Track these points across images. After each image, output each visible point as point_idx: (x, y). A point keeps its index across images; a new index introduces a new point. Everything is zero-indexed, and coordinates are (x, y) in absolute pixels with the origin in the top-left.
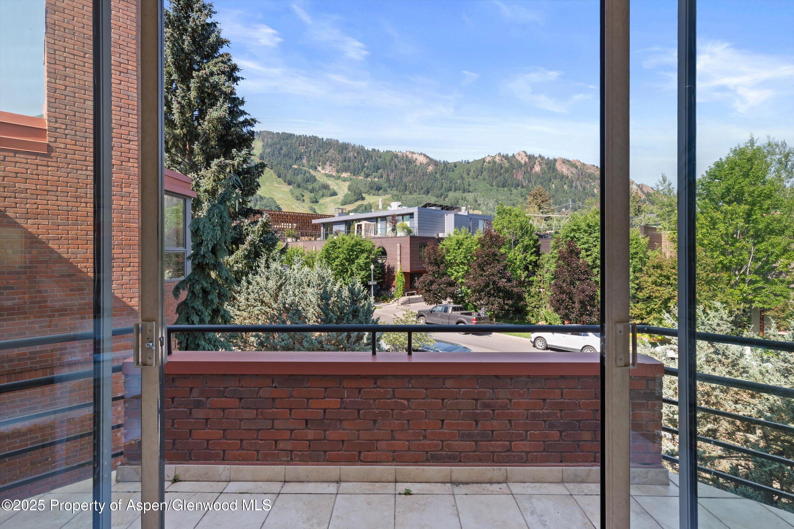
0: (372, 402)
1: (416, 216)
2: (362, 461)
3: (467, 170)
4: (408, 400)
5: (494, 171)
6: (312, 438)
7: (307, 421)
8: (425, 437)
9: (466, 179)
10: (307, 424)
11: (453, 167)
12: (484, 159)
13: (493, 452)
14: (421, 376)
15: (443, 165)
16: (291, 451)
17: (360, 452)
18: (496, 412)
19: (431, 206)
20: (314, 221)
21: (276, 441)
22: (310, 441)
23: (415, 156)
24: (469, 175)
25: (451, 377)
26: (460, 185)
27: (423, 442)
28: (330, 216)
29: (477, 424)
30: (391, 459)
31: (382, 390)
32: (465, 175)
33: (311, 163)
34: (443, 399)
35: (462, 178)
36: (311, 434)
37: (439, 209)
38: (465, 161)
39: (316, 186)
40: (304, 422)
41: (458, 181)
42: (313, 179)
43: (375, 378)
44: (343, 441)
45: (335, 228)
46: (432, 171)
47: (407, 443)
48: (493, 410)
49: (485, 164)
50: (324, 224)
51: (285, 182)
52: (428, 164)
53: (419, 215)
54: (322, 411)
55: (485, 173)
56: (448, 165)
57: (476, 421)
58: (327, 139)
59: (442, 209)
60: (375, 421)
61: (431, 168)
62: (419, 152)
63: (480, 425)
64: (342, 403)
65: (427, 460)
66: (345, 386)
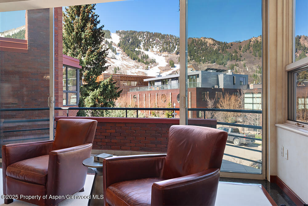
0: (124, 131)
1: (200, 76)
2: (121, 149)
3: (239, 47)
4: (135, 130)
5: (257, 47)
6: (107, 142)
7: (105, 136)
8: (140, 142)
9: (238, 53)
10: (106, 137)
11: (230, 45)
12: (250, 40)
13: (161, 148)
14: (139, 123)
15: (223, 45)
16: (101, 145)
17: (121, 146)
18: (162, 135)
19: (210, 70)
20: (145, 80)
21: (97, 142)
22: (106, 142)
23: (206, 40)
24: (240, 50)
25: (148, 123)
26: (235, 56)
27: (140, 144)
28: (153, 77)
29: (156, 139)
30: (130, 149)
31: (127, 127)
32: (238, 50)
33: (146, 47)
34: (146, 131)
35: (236, 52)
36: (107, 140)
37: (215, 71)
38: (238, 41)
39: (148, 60)
40: (105, 137)
41: (234, 55)
42: (147, 57)
43: (126, 123)
44: (116, 143)
45: (156, 84)
46: (217, 48)
47: (135, 144)
48: (161, 135)
49: (251, 42)
50: (150, 82)
51: (132, 58)
52: (214, 45)
53: (202, 75)
54: (110, 133)
55: (251, 48)
56: (227, 45)
57: (156, 138)
58: (155, 33)
59: (217, 71)
60: (125, 137)
61: (216, 47)
62: (209, 38)
63: (157, 139)
64: (116, 131)
65: (141, 150)
66: (117, 126)
